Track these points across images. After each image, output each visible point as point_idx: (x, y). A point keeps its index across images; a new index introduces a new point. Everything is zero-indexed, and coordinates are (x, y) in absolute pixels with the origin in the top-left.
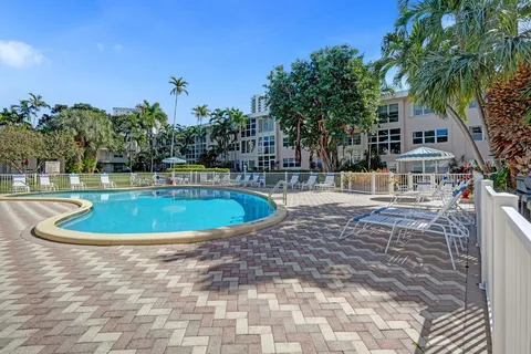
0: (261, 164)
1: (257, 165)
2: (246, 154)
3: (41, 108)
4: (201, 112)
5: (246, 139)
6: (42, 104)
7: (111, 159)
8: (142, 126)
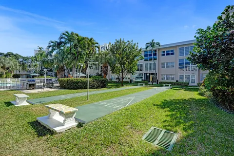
7: (26, 73)
8: (37, 61)
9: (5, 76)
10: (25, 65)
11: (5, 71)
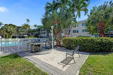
0: (47, 37)
1: (46, 37)
2: (44, 35)
3: (2, 25)
4: (35, 26)
5: (44, 31)
6: (2, 24)
7: (18, 35)
8: (24, 29)
9: (8, 37)
10: (18, 31)
11: (8, 34)
